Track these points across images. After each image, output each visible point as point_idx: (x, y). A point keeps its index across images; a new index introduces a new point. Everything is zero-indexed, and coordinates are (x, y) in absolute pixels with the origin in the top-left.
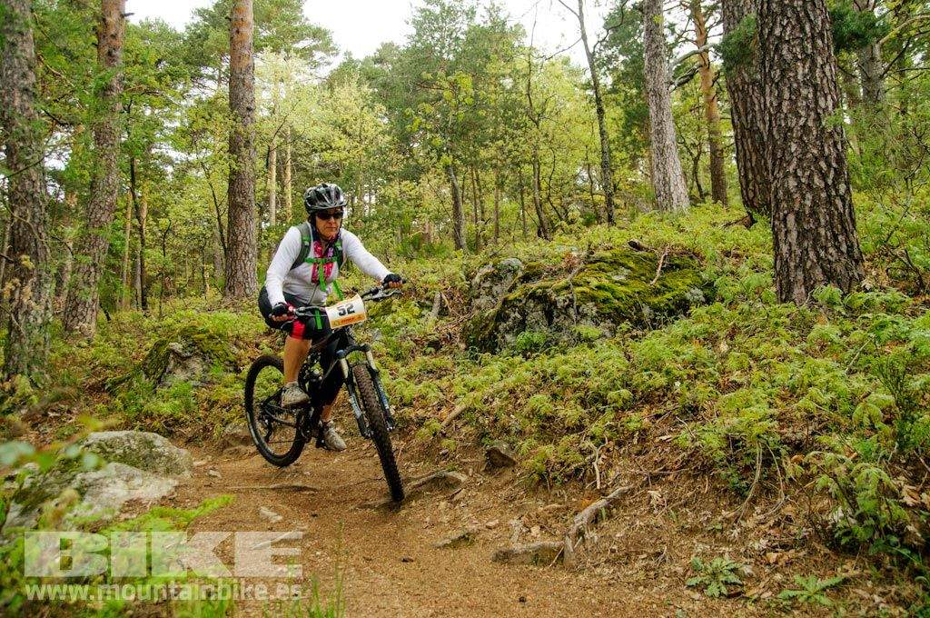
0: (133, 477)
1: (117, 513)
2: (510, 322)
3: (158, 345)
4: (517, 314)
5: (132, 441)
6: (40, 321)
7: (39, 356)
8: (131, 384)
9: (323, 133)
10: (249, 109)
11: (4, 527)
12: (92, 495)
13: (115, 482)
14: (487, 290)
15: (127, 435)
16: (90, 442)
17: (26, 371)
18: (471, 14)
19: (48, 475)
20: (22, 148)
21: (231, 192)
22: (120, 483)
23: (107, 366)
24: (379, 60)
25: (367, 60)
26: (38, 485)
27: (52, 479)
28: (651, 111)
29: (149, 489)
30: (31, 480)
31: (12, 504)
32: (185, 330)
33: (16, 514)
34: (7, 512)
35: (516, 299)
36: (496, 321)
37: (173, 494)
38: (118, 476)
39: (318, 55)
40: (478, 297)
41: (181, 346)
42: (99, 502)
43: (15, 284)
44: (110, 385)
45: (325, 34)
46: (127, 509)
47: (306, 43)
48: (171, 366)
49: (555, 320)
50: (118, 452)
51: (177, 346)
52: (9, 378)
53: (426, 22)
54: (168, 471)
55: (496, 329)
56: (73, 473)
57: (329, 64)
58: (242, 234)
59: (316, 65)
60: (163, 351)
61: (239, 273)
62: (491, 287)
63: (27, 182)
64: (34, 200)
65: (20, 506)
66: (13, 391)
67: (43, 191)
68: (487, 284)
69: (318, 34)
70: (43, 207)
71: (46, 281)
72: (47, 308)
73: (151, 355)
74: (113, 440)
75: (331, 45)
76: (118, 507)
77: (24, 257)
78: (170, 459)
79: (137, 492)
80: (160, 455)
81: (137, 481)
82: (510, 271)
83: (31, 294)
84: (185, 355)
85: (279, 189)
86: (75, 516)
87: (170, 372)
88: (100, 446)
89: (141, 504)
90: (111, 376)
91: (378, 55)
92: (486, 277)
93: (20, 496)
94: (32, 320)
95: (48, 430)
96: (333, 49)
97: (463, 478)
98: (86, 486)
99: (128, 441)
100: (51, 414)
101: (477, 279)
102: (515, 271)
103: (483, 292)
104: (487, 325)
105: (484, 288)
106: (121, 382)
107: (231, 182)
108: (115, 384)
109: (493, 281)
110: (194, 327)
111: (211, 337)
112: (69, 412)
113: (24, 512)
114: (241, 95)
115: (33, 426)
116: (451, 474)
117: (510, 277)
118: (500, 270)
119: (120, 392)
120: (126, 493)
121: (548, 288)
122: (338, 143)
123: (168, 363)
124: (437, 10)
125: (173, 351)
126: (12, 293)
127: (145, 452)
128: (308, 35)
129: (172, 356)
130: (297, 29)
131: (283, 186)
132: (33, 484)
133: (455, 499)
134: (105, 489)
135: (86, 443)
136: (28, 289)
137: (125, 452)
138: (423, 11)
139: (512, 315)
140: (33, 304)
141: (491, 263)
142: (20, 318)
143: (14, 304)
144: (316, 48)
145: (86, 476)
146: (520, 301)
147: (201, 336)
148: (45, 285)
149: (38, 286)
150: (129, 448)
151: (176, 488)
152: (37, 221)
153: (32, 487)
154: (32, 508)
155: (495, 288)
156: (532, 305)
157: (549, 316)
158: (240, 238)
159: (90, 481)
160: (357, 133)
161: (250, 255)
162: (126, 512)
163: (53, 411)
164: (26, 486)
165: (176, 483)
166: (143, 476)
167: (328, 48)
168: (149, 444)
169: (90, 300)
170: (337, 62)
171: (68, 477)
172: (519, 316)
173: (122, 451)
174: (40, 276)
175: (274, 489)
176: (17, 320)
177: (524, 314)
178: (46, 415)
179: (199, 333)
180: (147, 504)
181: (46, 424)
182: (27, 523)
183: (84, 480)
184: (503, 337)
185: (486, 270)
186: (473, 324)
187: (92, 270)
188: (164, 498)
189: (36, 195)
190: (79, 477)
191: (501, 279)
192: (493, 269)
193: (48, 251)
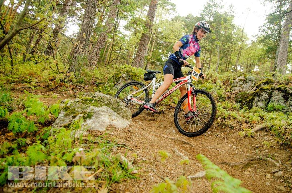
0: (112, 115)
1: (105, 129)
2: (262, 98)
3: (117, 74)
4: (267, 95)
5: (111, 100)
6: (82, 57)
7: (79, 68)
8: (104, 85)
9: (168, 33)
10: (153, 17)
11: (57, 119)
12: (95, 117)
13: (105, 115)
14: (240, 85)
15: (110, 97)
16: (96, 95)
17: (74, 71)
18: (222, 7)
19: (77, 103)
20: (92, 2)
21: (141, 40)
22: (107, 116)
23: (97, 78)
24: (187, 18)
25: (183, 17)
26: (73, 106)
27: (78, 106)
28: (280, 47)
29: (119, 122)
30: (71, 103)
31: (62, 110)
32: (128, 71)
33: (63, 115)
34: (59, 113)
35: (267, 89)
36: (254, 96)
37: (129, 128)
38: (107, 113)
39: (171, 11)
40: (236, 87)
41: (125, 75)
42: (98, 122)
43: (78, 43)
44: (97, 83)
45: (175, 5)
46: (109, 129)
47: (169, 7)
48: (120, 82)
49: (289, 101)
50: (105, 102)
51: (124, 75)
52: (69, 72)
53: (208, 7)
54: (123, 117)
55: (253, 99)
56: (87, 106)
57: (173, 15)
58: (141, 53)
59: (170, 14)
60: (118, 76)
61: (137, 65)
62: (242, 84)
63: (90, 13)
64: (91, 19)
65: (65, 113)
66: (69, 76)
67: (94, 17)
68: (241, 83)
69: (173, 5)
70: (93, 22)
71: (87, 45)
72: (85, 54)
73: (113, 77)
74: (104, 97)
75: (175, 9)
76: (105, 126)
77: (84, 33)
78: (125, 112)
79: (114, 122)
80: (121, 109)
81: (114, 117)
82: (250, 80)
83: (82, 48)
84: (126, 79)
85: (150, 46)
86: (87, 125)
87: (119, 83)
88: (99, 98)
89: (115, 128)
90: (98, 81)
91: (187, 16)
92: (240, 81)
93: (66, 109)
94: (80, 56)
95: (76, 91)
96: (176, 11)
97: (278, 165)
98: (93, 112)
99: (110, 100)
100: (78, 87)
101: (237, 80)
102: (252, 81)
103: (238, 85)
104: (247, 97)
105: (239, 84)
106: (101, 84)
107: (142, 37)
108: (99, 84)
109: (243, 82)
110: (131, 71)
111: (136, 76)
112: (83, 88)
113: (66, 115)
114: (152, 12)
115: (72, 89)
116: (268, 159)
117: (250, 82)
118: (247, 79)
119: (100, 86)
120: (109, 121)
121: (286, 87)
122: (171, 37)
123: (119, 80)
124: (212, 4)
125: (122, 77)
126: (77, 45)
127: (115, 106)
128: (170, 5)
129: (121, 78)
130: (167, 2)
131: (152, 46)
132: (71, 105)
133: (276, 175)
134: (101, 117)
135: (94, 95)
136: (81, 46)
137: (108, 103)
138: (208, 3)
139: (264, 95)
140: (82, 51)
141: (243, 76)
142: (77, 55)
143: (76, 50)
144: (171, 9)
145: (94, 108)
146: (269, 90)
147: (133, 74)
148: (87, 46)
149: (85, 46)
150: (110, 102)
151: (130, 125)
152: (90, 26)
153: (70, 106)
154: (69, 115)
155: (243, 85)
156: (277, 93)
157: (286, 98)
158: (140, 54)
159: (96, 111)
160: (177, 36)
161: (142, 60)
162: (109, 130)
163: (79, 86)
164: (69, 105)
165: (130, 123)
166: (117, 116)
167: (174, 10)
168: (118, 103)
169: (95, 59)
170: (176, 15)
171: (85, 107)
172: (268, 96)
173: (107, 103)
174: (86, 43)
175: (172, 139)
176: (76, 54)
177: (270, 96)
178: (76, 87)
179: (132, 73)
180: (118, 129)
181: (76, 90)
182: (66, 121)
183: (93, 109)
184: (256, 103)
185: (241, 78)
186: (241, 95)
187: (98, 50)
188: (125, 128)
189: (91, 18)
190: (91, 107)
191: (247, 82)
192: (244, 78)
193: (90, 36)
